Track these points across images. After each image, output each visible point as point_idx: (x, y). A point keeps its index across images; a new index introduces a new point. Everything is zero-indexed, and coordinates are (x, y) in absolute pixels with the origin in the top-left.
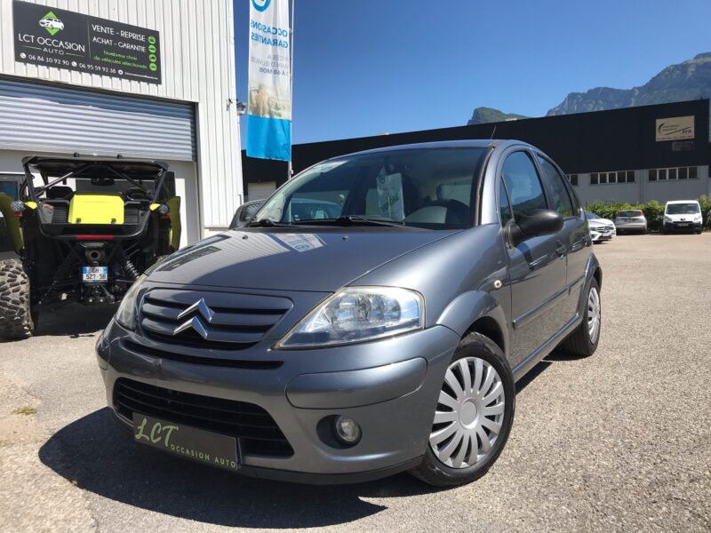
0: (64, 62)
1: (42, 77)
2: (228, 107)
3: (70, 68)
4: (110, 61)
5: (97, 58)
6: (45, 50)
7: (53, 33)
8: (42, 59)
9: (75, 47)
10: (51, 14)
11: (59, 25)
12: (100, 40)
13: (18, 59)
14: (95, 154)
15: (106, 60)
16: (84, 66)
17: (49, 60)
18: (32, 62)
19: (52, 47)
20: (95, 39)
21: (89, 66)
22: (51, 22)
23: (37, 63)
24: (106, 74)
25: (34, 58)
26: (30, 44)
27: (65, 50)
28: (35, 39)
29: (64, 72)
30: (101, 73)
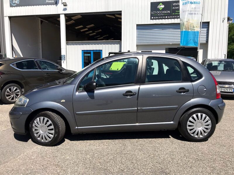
0: (164, 17)
1: (157, 23)
2: (223, 21)
3: (165, 19)
4: (177, 14)
5: (174, 14)
6: (158, 15)
7: (161, 9)
8: (157, 18)
9: (167, 12)
10: (161, 4)
11: (163, 6)
12: (175, 8)
13: (151, 19)
14: (171, 44)
15: (176, 14)
16: (169, 17)
17: (159, 18)
18: (155, 19)
19: (161, 14)
20: (173, 8)
21: (171, 17)
22: (161, 6)
23: (156, 19)
24: (176, 18)
25: (155, 18)
26: (155, 14)
27: (164, 14)
28: (156, 12)
29: (163, 20)
30: (174, 18)
